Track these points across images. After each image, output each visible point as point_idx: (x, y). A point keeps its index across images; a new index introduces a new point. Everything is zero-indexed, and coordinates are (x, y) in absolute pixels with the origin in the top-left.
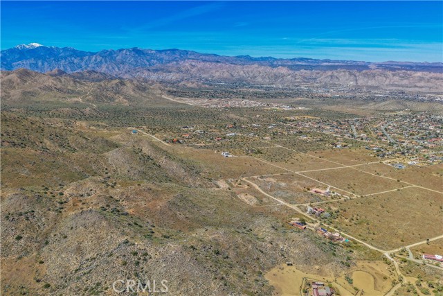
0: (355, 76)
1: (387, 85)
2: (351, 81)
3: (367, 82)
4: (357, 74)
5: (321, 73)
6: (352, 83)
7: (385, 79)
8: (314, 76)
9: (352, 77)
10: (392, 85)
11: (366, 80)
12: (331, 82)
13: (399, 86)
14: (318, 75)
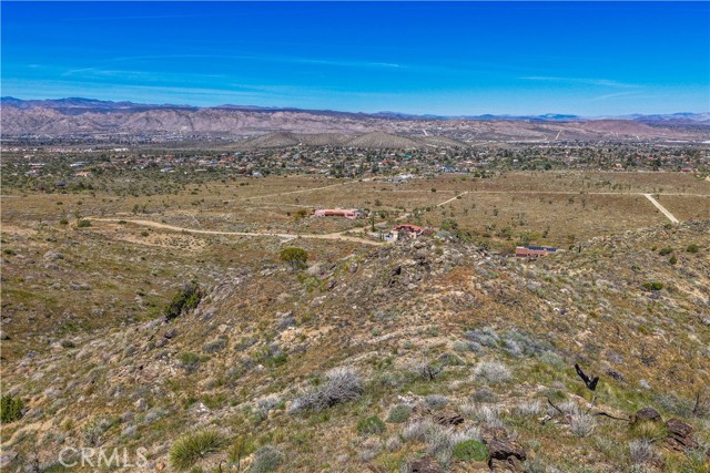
0: (187, 117)
1: (241, 129)
2: (182, 124)
3: (210, 126)
4: (191, 114)
5: (124, 117)
6: (185, 128)
7: (235, 120)
8: (113, 121)
9: (183, 119)
10: (249, 129)
11: (207, 122)
12: (149, 128)
13: (260, 129)
14: (120, 121)
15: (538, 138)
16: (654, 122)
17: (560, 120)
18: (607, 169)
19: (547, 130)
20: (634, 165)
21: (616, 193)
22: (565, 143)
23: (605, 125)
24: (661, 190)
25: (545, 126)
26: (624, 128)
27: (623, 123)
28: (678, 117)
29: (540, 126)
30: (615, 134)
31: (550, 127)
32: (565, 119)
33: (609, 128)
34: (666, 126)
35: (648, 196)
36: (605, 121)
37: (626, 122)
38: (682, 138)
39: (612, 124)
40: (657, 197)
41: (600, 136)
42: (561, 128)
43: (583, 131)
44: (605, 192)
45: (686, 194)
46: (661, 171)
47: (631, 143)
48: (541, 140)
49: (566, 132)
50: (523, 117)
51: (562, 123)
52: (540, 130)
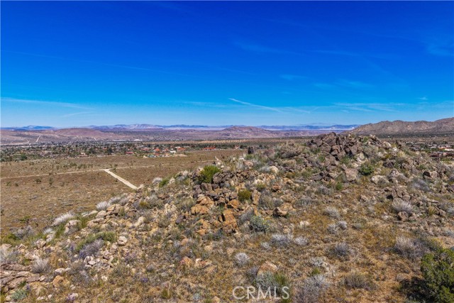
15: (22, 141)
16: (104, 130)
17: (39, 129)
18: (74, 156)
19: (29, 136)
20: (94, 153)
21: (82, 171)
22: (44, 144)
23: (72, 131)
24: (116, 165)
25: (26, 133)
26: (85, 133)
27: (84, 130)
28: (118, 127)
29: (23, 133)
30: (80, 137)
31: (31, 134)
32: (43, 129)
33: (76, 134)
34: (111, 132)
35: (107, 171)
36: (72, 129)
37: (86, 129)
38: (122, 139)
39: (77, 131)
40: (114, 171)
41: (70, 139)
42: (40, 135)
43: (57, 136)
44: (71, 171)
45: (134, 167)
46: (114, 155)
47: (91, 142)
48: (24, 143)
49: (44, 137)
50: (9, 128)
51: (40, 131)
52: (24, 136)
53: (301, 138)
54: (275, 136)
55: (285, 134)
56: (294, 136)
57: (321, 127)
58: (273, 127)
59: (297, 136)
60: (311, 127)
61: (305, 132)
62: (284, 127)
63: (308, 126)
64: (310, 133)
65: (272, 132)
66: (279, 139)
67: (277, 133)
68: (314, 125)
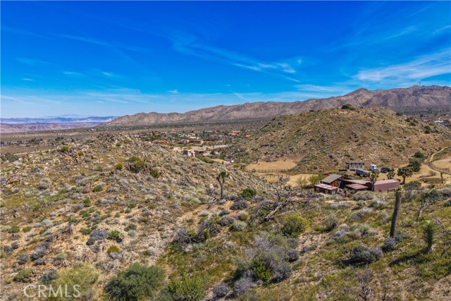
53: (52, 132)
54: (17, 130)
55: (30, 128)
56: (42, 129)
57: (75, 120)
58: (12, 120)
59: (46, 129)
60: (63, 119)
61: (55, 125)
62: (27, 119)
63: (59, 118)
64: (63, 126)
65: (11, 126)
66: (24, 133)
67: (19, 126)
68: (66, 117)
